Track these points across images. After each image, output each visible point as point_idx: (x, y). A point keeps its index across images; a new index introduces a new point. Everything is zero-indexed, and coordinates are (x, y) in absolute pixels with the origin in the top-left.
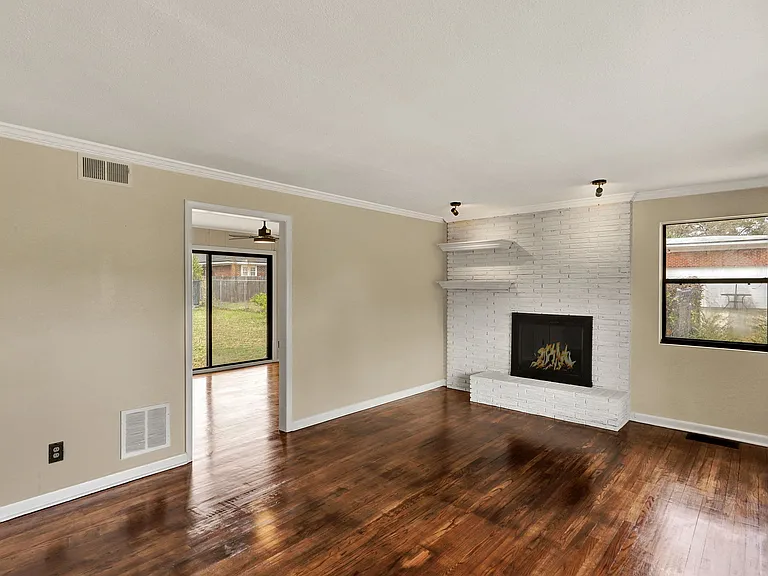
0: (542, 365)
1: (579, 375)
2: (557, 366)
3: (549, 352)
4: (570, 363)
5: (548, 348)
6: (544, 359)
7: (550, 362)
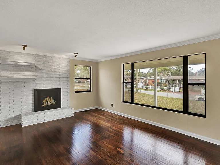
0: (45, 105)
1: (58, 105)
2: (50, 104)
3: (47, 101)
4: (54, 103)
5: (46, 99)
6: (46, 103)
7: (48, 104)
